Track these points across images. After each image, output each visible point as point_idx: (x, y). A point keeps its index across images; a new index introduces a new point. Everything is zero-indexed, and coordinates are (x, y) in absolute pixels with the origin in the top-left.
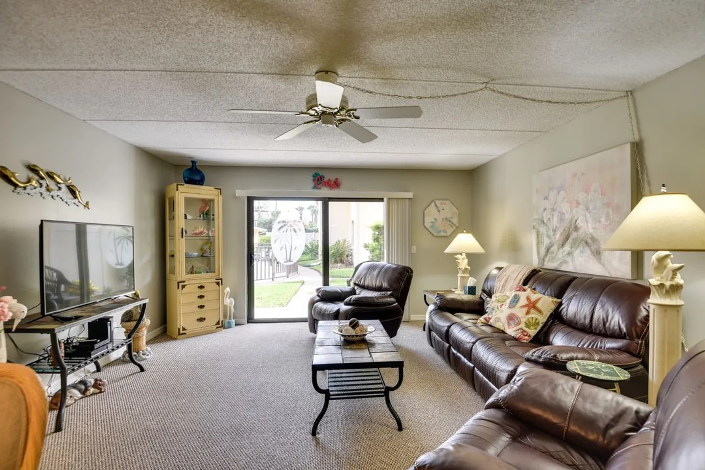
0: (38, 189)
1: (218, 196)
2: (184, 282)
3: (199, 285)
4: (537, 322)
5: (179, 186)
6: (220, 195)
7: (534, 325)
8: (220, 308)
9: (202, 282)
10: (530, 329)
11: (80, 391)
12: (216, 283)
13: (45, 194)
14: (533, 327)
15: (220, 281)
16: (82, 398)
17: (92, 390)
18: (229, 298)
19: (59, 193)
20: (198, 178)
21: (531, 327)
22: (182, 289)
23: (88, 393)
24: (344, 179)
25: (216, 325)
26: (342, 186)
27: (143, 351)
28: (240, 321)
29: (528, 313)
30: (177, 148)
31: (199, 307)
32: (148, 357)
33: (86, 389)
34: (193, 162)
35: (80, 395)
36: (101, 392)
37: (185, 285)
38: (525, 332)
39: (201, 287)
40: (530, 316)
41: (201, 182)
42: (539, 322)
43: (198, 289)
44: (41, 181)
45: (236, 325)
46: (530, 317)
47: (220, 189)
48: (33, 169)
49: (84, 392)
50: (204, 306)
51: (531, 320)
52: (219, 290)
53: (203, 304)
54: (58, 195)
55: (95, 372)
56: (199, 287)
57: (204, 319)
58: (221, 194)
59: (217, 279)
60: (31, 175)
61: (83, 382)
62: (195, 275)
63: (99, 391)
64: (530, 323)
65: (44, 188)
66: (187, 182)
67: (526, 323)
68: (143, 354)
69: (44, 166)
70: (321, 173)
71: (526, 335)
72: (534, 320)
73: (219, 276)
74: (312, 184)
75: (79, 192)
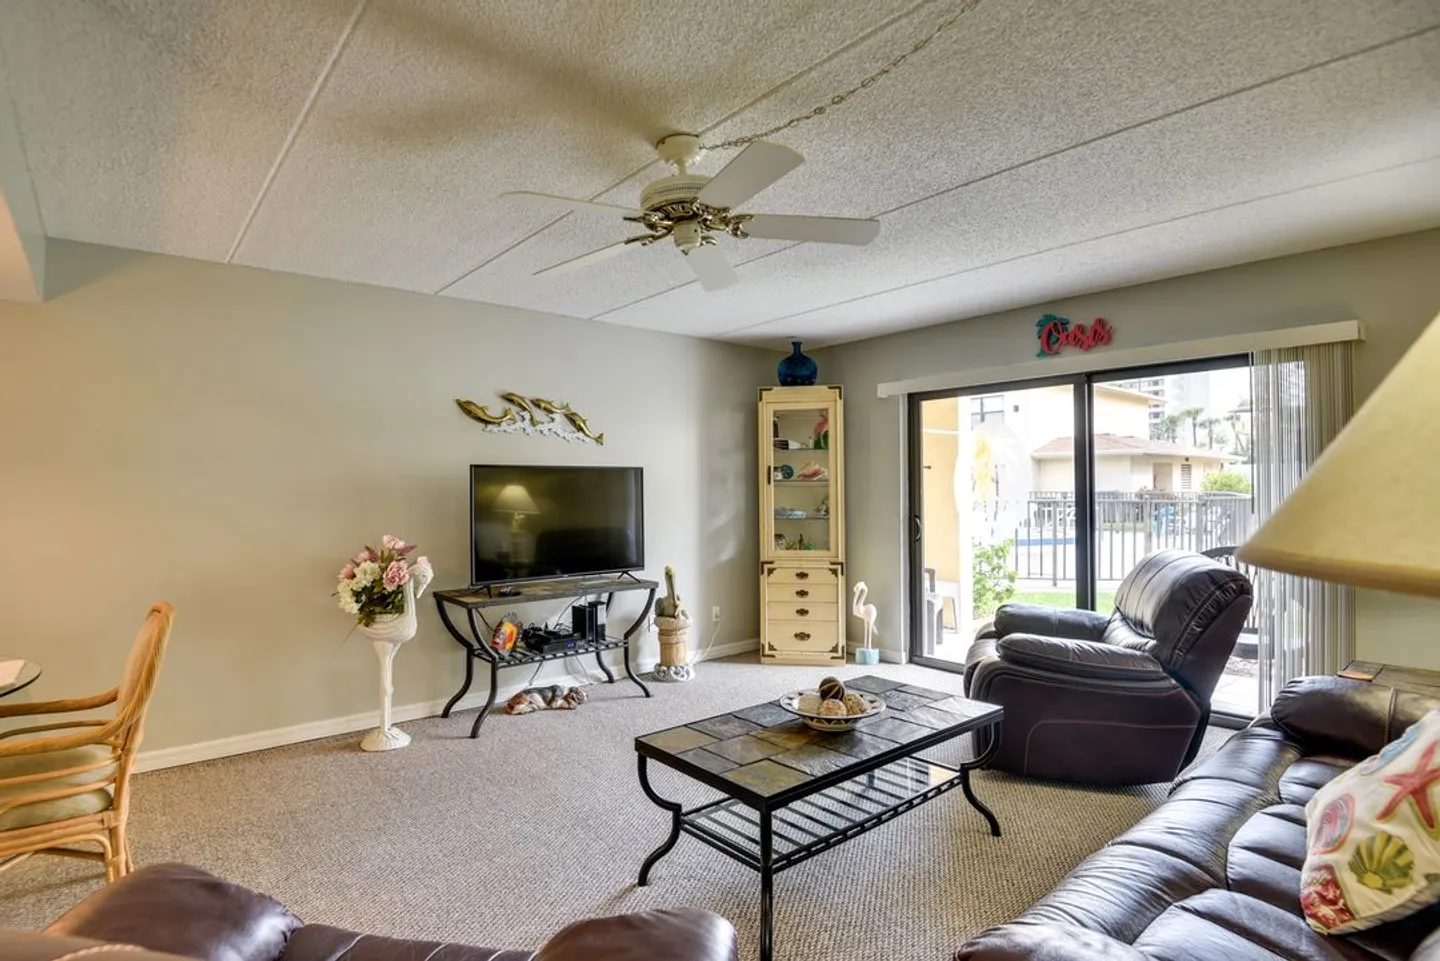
0: (519, 424)
1: (836, 401)
2: (771, 563)
3: (799, 571)
4: (1401, 861)
5: (764, 393)
6: (838, 398)
7: (1382, 871)
8: (838, 621)
9: (805, 566)
10: (1361, 881)
11: (544, 698)
12: (830, 570)
13: (530, 429)
14: (1377, 881)
15: (839, 567)
16: (545, 709)
17: (560, 702)
18: (865, 604)
19: (551, 425)
20: (804, 372)
21: (1370, 877)
22: (769, 575)
23: (554, 705)
24: (1121, 319)
25: (831, 651)
26: (1117, 337)
27: (676, 667)
28: (891, 655)
29: (1387, 814)
30: (752, 326)
31: (798, 612)
32: (681, 679)
33: (553, 698)
34: (797, 345)
35: (542, 704)
36: (570, 709)
37: (774, 569)
38: (1337, 886)
39: (802, 575)
40: (1387, 827)
41: (808, 380)
42: (1409, 866)
43: (795, 577)
44: (523, 413)
45: (882, 661)
46: (1383, 832)
47: (840, 388)
48: (509, 398)
49: (549, 702)
50: (807, 612)
51: (1378, 844)
52: (837, 585)
53: (806, 609)
54: (550, 430)
55: (605, 682)
56: (797, 575)
57: (808, 636)
58: (841, 398)
59: (832, 564)
60: (508, 405)
61: (553, 689)
62: (798, 551)
63: (567, 706)
64: (1371, 855)
65: (527, 421)
66: (784, 383)
67: (1358, 852)
68: (676, 673)
69: (527, 392)
70: (1061, 313)
71: (1333, 902)
72: (1390, 850)
73: (837, 557)
74: (1036, 345)
75: (584, 422)
